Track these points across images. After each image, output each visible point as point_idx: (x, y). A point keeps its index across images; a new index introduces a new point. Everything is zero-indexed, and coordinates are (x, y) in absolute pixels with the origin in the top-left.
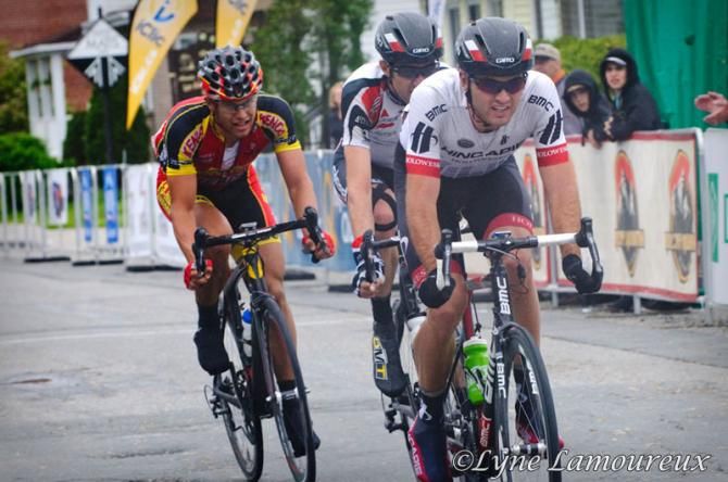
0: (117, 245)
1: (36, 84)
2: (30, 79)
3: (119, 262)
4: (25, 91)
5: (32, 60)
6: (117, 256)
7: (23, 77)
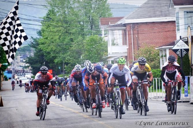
0: (188, 97)
1: (162, 56)
2: (160, 55)
3: (188, 102)
4: (159, 58)
5: (161, 50)
6: (188, 100)
7: (159, 55)
